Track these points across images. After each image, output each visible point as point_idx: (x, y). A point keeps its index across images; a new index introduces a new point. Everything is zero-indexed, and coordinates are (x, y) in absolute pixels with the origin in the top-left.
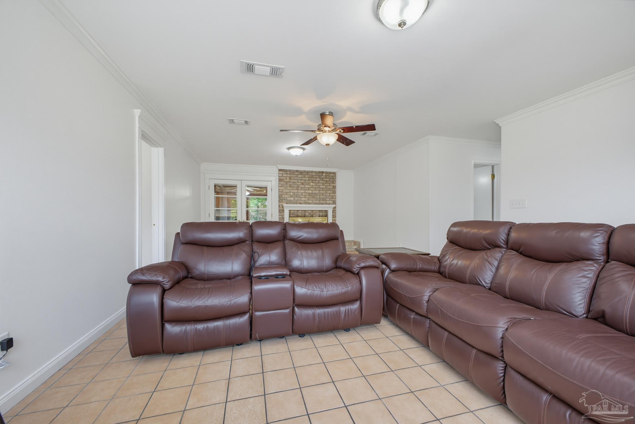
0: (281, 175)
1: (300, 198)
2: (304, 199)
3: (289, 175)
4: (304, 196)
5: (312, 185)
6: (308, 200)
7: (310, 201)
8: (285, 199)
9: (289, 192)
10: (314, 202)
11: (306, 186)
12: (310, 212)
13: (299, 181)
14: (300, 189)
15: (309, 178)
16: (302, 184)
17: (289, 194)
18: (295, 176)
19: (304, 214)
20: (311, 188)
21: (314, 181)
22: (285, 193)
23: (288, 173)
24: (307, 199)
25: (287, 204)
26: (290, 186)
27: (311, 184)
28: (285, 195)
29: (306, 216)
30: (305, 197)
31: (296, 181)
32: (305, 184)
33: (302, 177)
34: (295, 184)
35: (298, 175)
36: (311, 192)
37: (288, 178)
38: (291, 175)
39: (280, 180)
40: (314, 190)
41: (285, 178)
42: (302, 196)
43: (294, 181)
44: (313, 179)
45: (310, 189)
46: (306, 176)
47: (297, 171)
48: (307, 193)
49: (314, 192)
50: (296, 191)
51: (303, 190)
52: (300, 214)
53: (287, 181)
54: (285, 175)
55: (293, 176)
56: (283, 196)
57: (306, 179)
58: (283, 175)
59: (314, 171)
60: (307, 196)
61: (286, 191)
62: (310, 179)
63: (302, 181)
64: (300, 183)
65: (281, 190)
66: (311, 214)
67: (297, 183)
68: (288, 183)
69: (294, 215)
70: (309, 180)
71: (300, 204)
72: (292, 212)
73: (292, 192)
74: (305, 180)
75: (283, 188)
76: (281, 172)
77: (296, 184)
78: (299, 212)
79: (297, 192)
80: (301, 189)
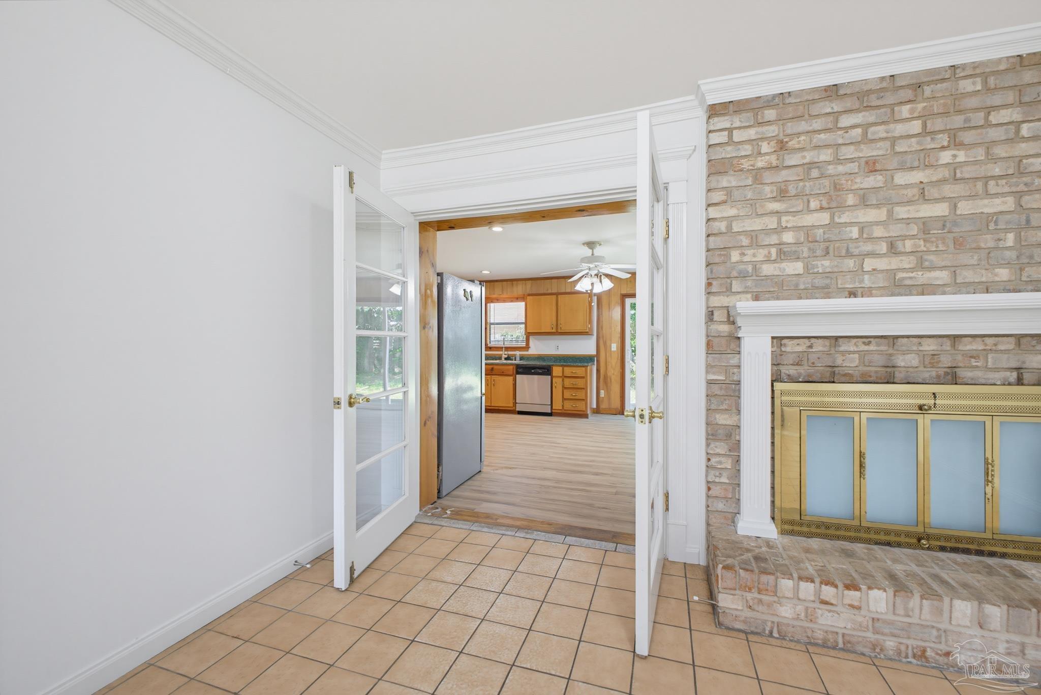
0: (725, 140)
1: (850, 263)
2: (882, 264)
3: (772, 130)
4: (883, 248)
5: (954, 167)
6: (920, 266)
7: (937, 274)
8: (743, 276)
9: (768, 232)
10: (968, 275)
11: (901, 178)
12: (929, 346)
13: (848, 152)
14: (851, 200)
15: (924, 117)
16: (872, 166)
17: (774, 239)
18: (817, 124)
19: (879, 360)
20: (943, 181)
21: (968, 137)
22: (745, 241)
23: (770, 114)
24: (907, 262)
25: (757, 298)
26: (782, 194)
27: (946, 157)
28: (750, 252)
29: (899, 376)
30: (893, 249)
31: (825, 155)
32: (894, 163)
33: (866, 127)
34: (815, 173)
35: (836, 115)
36: (941, 210)
37: (765, 148)
38: (791, 128)
39: (716, 168)
40: (973, 197)
41: (747, 150)
42: (868, 247)
43: (809, 156)
44: (958, 121)
45: (933, 193)
46: (905, 111)
47: (833, 91)
48: (908, 221)
49: (964, 208)
50: (824, 218)
51: (878, 206)
52: (850, 362)
53: (760, 164)
54: (752, 133)
55: (803, 126)
56: (735, 256)
57: (899, 129)
58: (737, 136)
59: (975, 65)
60: (909, 245)
61: (756, 224)
62: (938, 124)
63: (867, 152)
64: (854, 167)
65: (723, 226)
66: (946, 361)
67: (831, 169)
68: (768, 177)
69: (803, 370)
70: (925, 132)
71: (852, 294)
72: (790, 347)
73: (797, 228)
74: (894, 141)
75: (732, 212)
76: (722, 122)
77: (822, 176)
78: (844, 346)
79: (832, 224)
80: (864, 202)
